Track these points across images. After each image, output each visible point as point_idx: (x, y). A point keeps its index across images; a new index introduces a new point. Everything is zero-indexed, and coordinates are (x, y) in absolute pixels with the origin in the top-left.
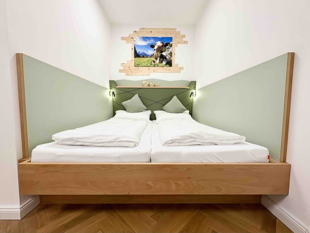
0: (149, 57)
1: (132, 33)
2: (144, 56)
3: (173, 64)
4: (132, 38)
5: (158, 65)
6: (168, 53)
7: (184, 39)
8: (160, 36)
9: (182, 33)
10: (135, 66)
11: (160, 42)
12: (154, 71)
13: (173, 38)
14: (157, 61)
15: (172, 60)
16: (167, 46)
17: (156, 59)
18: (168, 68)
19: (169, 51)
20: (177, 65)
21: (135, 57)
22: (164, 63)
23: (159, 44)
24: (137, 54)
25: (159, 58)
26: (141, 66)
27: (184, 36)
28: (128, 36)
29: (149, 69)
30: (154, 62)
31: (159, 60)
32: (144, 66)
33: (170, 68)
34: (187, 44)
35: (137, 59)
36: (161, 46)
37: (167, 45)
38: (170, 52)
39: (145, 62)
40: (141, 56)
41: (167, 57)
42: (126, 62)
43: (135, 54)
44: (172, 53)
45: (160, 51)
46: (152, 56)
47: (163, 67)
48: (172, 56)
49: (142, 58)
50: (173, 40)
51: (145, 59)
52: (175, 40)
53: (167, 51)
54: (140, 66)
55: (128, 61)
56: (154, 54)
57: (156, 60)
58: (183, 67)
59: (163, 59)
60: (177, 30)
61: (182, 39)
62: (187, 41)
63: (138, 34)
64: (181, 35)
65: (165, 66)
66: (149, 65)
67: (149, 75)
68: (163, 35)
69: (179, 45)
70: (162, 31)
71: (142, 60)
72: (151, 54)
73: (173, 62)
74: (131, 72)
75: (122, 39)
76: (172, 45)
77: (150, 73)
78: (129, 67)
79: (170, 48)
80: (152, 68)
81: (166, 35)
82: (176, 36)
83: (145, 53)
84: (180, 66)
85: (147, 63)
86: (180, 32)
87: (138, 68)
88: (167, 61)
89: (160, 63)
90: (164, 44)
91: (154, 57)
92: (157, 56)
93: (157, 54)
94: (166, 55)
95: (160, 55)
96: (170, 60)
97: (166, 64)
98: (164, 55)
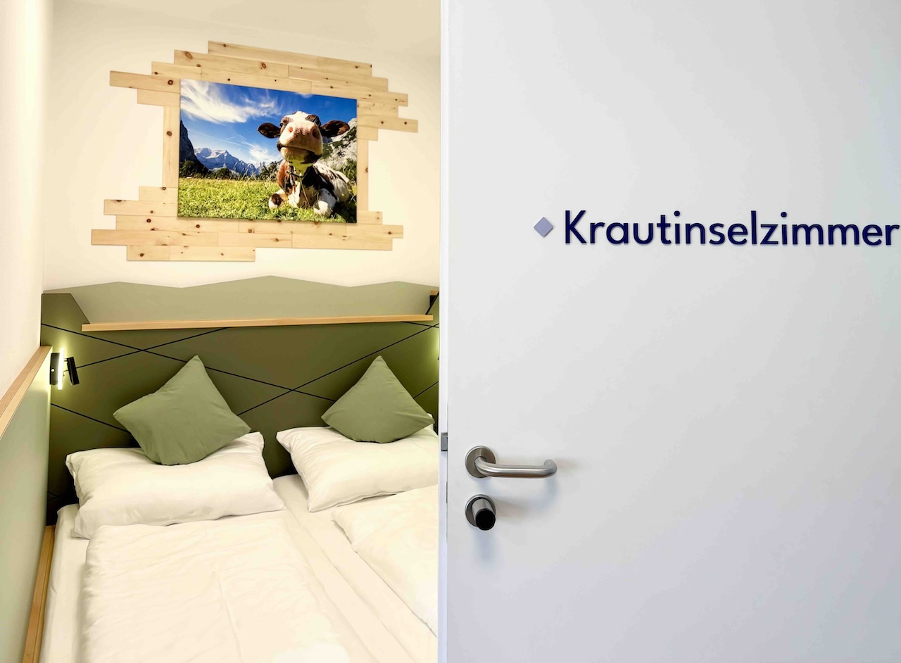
0: (253, 175)
1: (170, 59)
2: (231, 170)
3: (359, 213)
4: (170, 82)
5: (294, 215)
6: (338, 167)
7: (403, 113)
8: (304, 88)
9: (394, 87)
10: (178, 216)
11: (306, 115)
12: (277, 240)
13: (361, 103)
14: (291, 197)
15: (355, 198)
16: (335, 135)
17: (288, 187)
18: (340, 227)
19: (346, 157)
20: (378, 217)
21: (184, 173)
22: (323, 206)
23: (300, 121)
24: (194, 159)
25: (298, 184)
26: (215, 218)
27: (402, 100)
28: (149, 72)
29: (250, 231)
30: (278, 200)
31: (301, 195)
32: (230, 218)
33: (350, 229)
34: (415, 130)
35: (194, 182)
36: (308, 134)
37: (334, 129)
38: (350, 161)
39: (232, 199)
40: (216, 169)
41: (336, 183)
42: (131, 194)
43: (181, 160)
44: (355, 167)
45: (303, 156)
46: (267, 173)
47: (316, 223)
48: (355, 179)
49: (218, 182)
50: (359, 110)
51: (235, 187)
52: (368, 112)
53: (334, 155)
54: (208, 218)
55: (143, 191)
56: (279, 167)
57: (287, 191)
58: (401, 227)
59: (316, 188)
60: (377, 72)
61: (395, 109)
62: (415, 122)
63: (199, 66)
64: (391, 93)
65: (328, 220)
66: (254, 212)
67: (252, 259)
68: (317, 86)
69: (382, 133)
70: (315, 67)
71: (217, 190)
72: (264, 163)
73: (359, 204)
74: (157, 245)
75: (113, 83)
76: (357, 134)
77: (257, 249)
78: (149, 221)
79: (346, 145)
80: (268, 228)
81: (332, 87)
82: (370, 95)
83: (235, 160)
84: (388, 221)
85: (245, 203)
86: (386, 80)
87: (198, 226)
88: (336, 199)
89: (303, 207)
90: (322, 125)
91: (277, 177)
92: (292, 174)
93: (292, 167)
94: (329, 173)
95: (305, 171)
96: (348, 196)
97: (333, 213)
98: (321, 171)
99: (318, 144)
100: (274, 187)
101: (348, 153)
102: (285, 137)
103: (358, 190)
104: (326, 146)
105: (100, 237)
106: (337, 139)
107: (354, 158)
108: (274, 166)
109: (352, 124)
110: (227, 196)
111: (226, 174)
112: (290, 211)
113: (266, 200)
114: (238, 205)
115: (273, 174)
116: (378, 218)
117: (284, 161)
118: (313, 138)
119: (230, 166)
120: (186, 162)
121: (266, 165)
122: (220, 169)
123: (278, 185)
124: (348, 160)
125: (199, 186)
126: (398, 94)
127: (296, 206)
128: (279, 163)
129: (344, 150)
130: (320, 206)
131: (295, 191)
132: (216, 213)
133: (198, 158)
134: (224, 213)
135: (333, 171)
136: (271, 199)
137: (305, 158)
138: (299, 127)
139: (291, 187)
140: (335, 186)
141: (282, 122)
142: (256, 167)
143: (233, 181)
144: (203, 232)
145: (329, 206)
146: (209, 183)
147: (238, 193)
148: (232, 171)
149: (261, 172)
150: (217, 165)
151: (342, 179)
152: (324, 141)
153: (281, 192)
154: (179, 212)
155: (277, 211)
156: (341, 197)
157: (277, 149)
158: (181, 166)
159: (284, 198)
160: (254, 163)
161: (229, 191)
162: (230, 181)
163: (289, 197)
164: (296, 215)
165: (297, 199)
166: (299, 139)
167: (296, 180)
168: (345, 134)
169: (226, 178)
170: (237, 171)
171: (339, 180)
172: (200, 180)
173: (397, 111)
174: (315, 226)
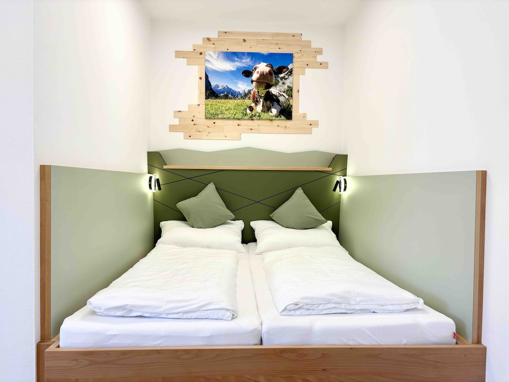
0: (239, 97)
1: (200, 42)
3: (294, 114)
4: (201, 54)
6: (282, 90)
7: (320, 58)
8: (264, 50)
9: (315, 45)
10: (205, 118)
11: (266, 64)
12: (252, 129)
13: (295, 55)
14: (258, 107)
15: (291, 106)
16: (281, 73)
17: (256, 102)
18: (283, 122)
19: (287, 85)
20: (304, 116)
21: (207, 97)
22: (274, 111)
23: (263, 67)
24: (211, 89)
25: (262, 100)
26: (222, 118)
27: (319, 52)
29: (239, 125)
31: (263, 106)
32: (228, 119)
33: (288, 123)
34: (327, 68)
35: (213, 101)
36: (267, 74)
37: (280, 70)
38: (289, 87)
39: (230, 109)
41: (281, 99)
42: (185, 108)
43: (206, 91)
44: (292, 90)
45: (264, 85)
46: (246, 95)
47: (271, 120)
48: (292, 96)
49: (223, 101)
50: (294, 59)
51: (231, 103)
52: (300, 60)
53: (280, 84)
54: (219, 119)
55: (190, 106)
56: (252, 92)
57: (256, 104)
58: (317, 122)
59: (271, 102)
60: (304, 38)
61: (315, 57)
62: (327, 63)
63: (214, 44)
64: (313, 48)
65: (277, 119)
66: (239, 116)
67: (240, 139)
68: (271, 49)
69: (308, 71)
70: (271, 38)
71: (222, 105)
72: (245, 90)
73: (294, 110)
74: (196, 132)
75: (176, 57)
76: (293, 72)
77: (242, 134)
78: (193, 120)
79: (287, 79)
80: (246, 123)
81: (280, 49)
82: (301, 51)
83: (231, 89)
84: (310, 118)
85: (236, 111)
86: (310, 42)
87: (214, 123)
88: (281, 107)
89: (264, 112)
90: (274, 69)
91: (251, 97)
92: (259, 95)
93: (258, 92)
94: (278, 94)
95: (265, 93)
96: (287, 106)
97: (279, 115)
98: (273, 93)
99: (272, 79)
100: (249, 102)
101: (288, 82)
102: (255, 76)
103: (293, 102)
105: (173, 128)
107: (291, 85)
108: (249, 92)
109: (290, 67)
110: (227, 108)
111: (226, 97)
112: (257, 114)
114: (232, 112)
115: (249, 96)
117: (255, 89)
118: (269, 76)
119: (228, 93)
120: (208, 92)
125: (214, 103)
126: (317, 48)
127: (260, 112)
129: (286, 81)
130: (273, 111)
131: (260, 104)
132: (222, 116)
133: (214, 89)
134: (226, 116)
135: (280, 93)
136: (248, 108)
137: (265, 87)
138: (262, 70)
139: (258, 102)
140: (281, 100)
141: (253, 69)
142: (241, 93)
143: (230, 100)
144: (217, 126)
145: (277, 111)
146: (218, 102)
147: (232, 106)
149: (243, 95)
150: (222, 93)
151: (284, 96)
152: (275, 77)
153: (253, 105)
154: (205, 116)
156: (283, 106)
158: (206, 94)
159: (254, 108)
161: (228, 105)
162: (228, 100)
164: (260, 116)
165: (261, 108)
166: (262, 77)
167: (260, 98)
169: (226, 99)
170: (231, 95)
171: (282, 97)
172: (215, 100)
174: (271, 122)
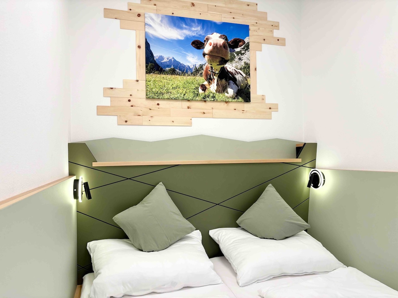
0: (189, 73)
3: (252, 96)
4: (139, 15)
5: (214, 97)
6: (239, 67)
7: (277, 34)
8: (218, 19)
9: (271, 18)
10: (147, 98)
11: (219, 35)
12: (204, 113)
13: (251, 28)
14: (212, 86)
15: (249, 86)
16: (237, 47)
17: (210, 80)
18: (240, 105)
19: (243, 61)
21: (149, 71)
22: (231, 92)
23: (216, 39)
24: (154, 62)
25: (216, 78)
26: (168, 99)
27: (276, 26)
28: (126, 9)
29: (188, 108)
30: (204, 88)
31: (217, 85)
32: (176, 99)
33: (246, 106)
34: (284, 45)
35: (155, 77)
36: (221, 46)
37: (236, 43)
38: (246, 64)
39: (177, 87)
40: (167, 69)
41: (238, 77)
42: (118, 84)
43: (147, 63)
44: (249, 67)
45: (218, 60)
46: (197, 71)
47: (226, 102)
48: (249, 75)
49: (169, 76)
50: (250, 32)
51: (179, 80)
52: (255, 33)
53: (237, 59)
54: (164, 99)
55: (125, 82)
56: (204, 67)
57: (209, 82)
58: (277, 105)
59: (226, 81)
60: (260, 8)
61: (272, 31)
62: (284, 40)
63: (155, 5)
64: (270, 21)
65: (234, 100)
66: (190, 96)
67: (190, 124)
68: (225, 17)
69: (264, 46)
70: (224, 5)
71: (168, 81)
72: (195, 65)
73: (252, 90)
74: (135, 115)
75: (106, 16)
76: (250, 47)
77: (193, 119)
78: (129, 101)
79: (244, 54)
80: (198, 105)
81: (234, 18)
82: (257, 23)
83: (179, 63)
84: (269, 100)
85: (185, 90)
86: (266, 13)
88: (238, 87)
89: (219, 92)
90: (229, 41)
91: (203, 74)
92: (212, 72)
93: (212, 67)
94: (234, 71)
95: (219, 70)
96: (245, 85)
97: (236, 96)
98: (229, 70)
99: (227, 52)
100: (202, 80)
101: (245, 58)
102: (208, 48)
103: (251, 81)
104: (232, 54)
105: (101, 111)
106: (238, 50)
107: (248, 62)
108: (201, 67)
109: (246, 40)
110: (174, 86)
111: (173, 72)
112: (211, 95)
113: (197, 88)
114: (181, 91)
115: (201, 72)
116: (263, 99)
117: (207, 64)
118: (224, 49)
119: (176, 67)
120: (150, 64)
121: (197, 66)
122: (170, 68)
123: (204, 78)
124: (245, 62)
125: (157, 79)
126: (273, 22)
127: (215, 92)
128: (204, 65)
129: (242, 56)
130: (229, 92)
131: (214, 82)
132: (168, 96)
133: (157, 62)
134: (173, 96)
135: (236, 70)
136: (200, 87)
137: (220, 62)
138: (215, 42)
139: (211, 80)
140: (238, 79)
141: (205, 39)
142: (191, 68)
143: (178, 76)
144: (161, 108)
145: (234, 92)
146: (163, 77)
147: (181, 84)
148: (177, 70)
149: (193, 70)
150: (168, 66)
151: (242, 75)
152: (231, 51)
153: (206, 83)
154: (147, 95)
155: (203, 95)
156: (241, 86)
157: (203, 56)
158: (146, 67)
159: (207, 87)
160: (190, 65)
161: (176, 82)
162: (176, 76)
163: (210, 86)
164: (215, 97)
165: (215, 87)
166: (216, 50)
167: (215, 75)
168: (243, 47)
169: (173, 74)
170: (180, 70)
171: (239, 75)
172: (158, 76)
173: (273, 33)
174: (226, 105)
